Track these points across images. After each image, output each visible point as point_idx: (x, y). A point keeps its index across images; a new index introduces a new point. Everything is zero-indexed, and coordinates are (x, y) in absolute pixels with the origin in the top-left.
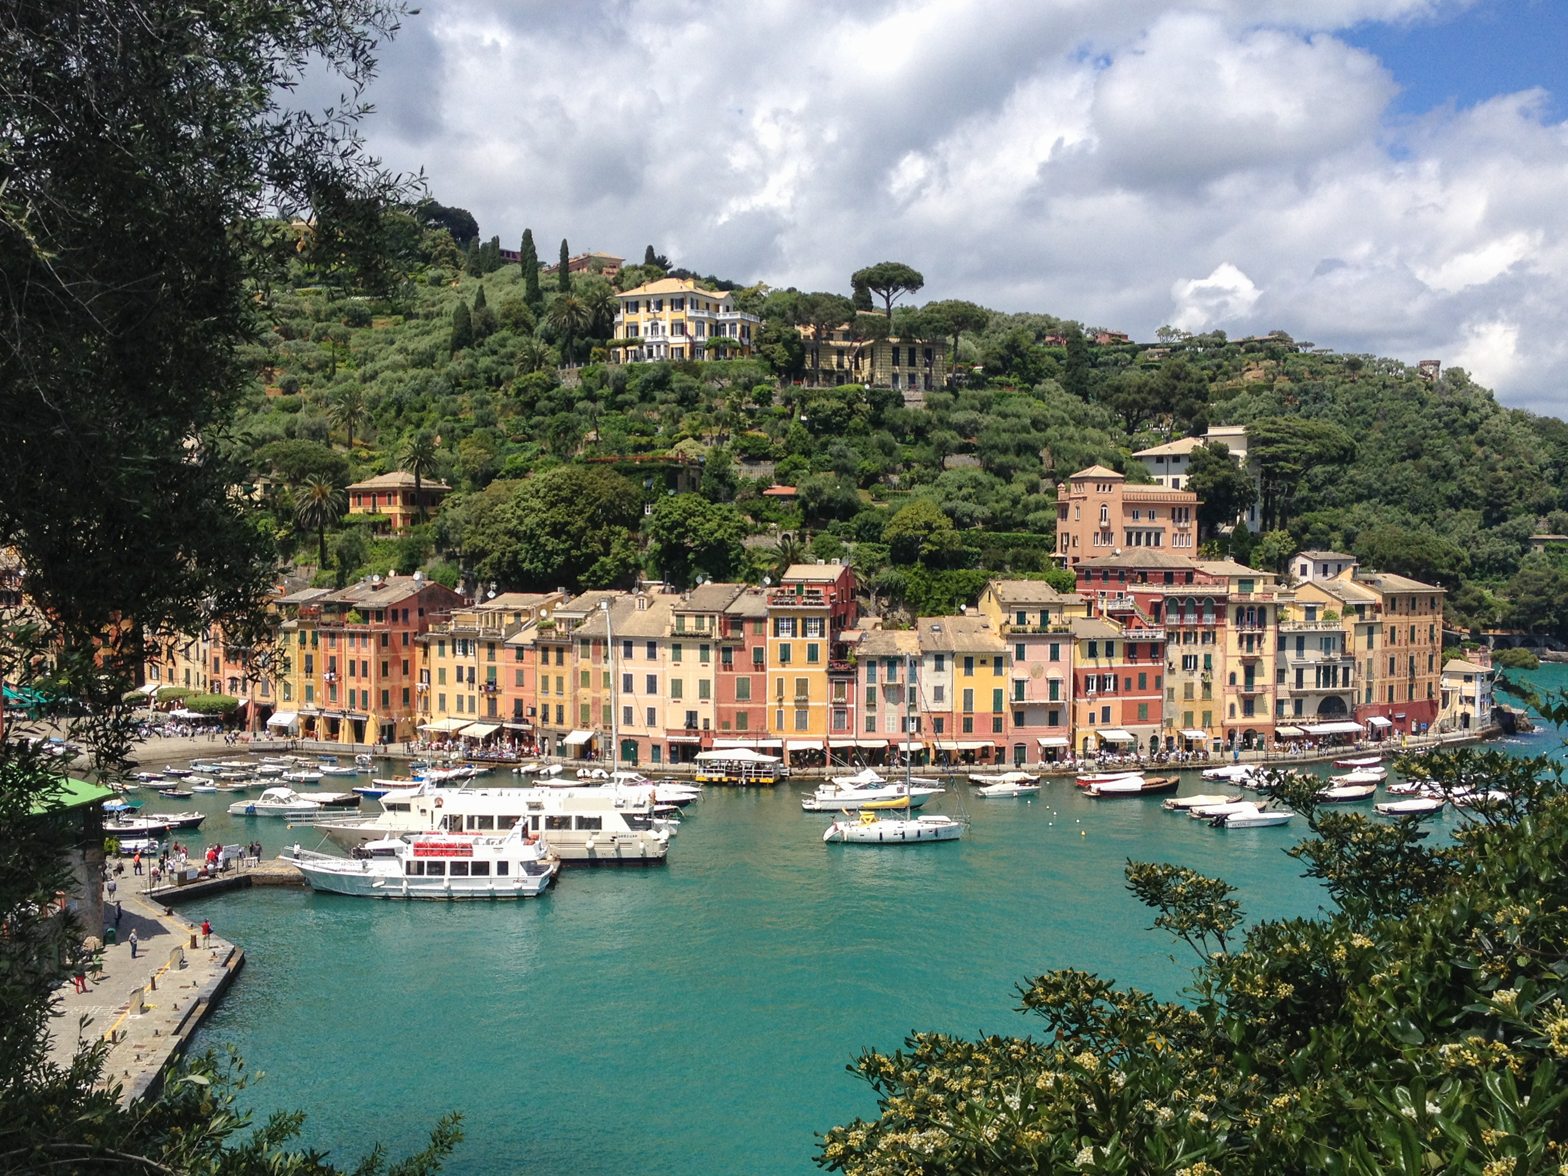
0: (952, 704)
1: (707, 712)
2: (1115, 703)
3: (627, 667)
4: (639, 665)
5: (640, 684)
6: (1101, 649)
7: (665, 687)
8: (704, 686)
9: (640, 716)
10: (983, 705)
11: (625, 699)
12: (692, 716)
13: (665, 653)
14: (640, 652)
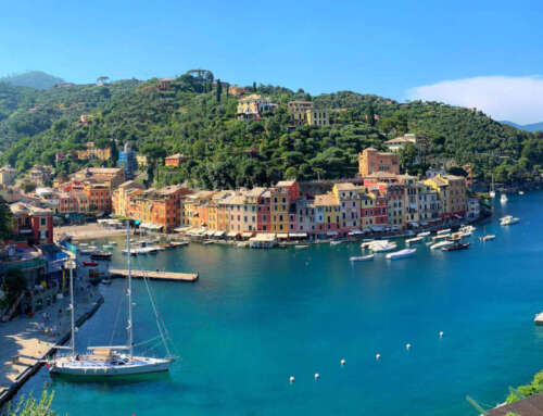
0: (325, 221)
1: (255, 225)
2: (373, 218)
3: (232, 213)
4: (235, 212)
5: (236, 218)
6: (369, 202)
7: (242, 218)
8: (254, 219)
9: (236, 227)
10: (333, 221)
11: (232, 222)
12: (250, 227)
13: (242, 209)
14: (235, 209)
